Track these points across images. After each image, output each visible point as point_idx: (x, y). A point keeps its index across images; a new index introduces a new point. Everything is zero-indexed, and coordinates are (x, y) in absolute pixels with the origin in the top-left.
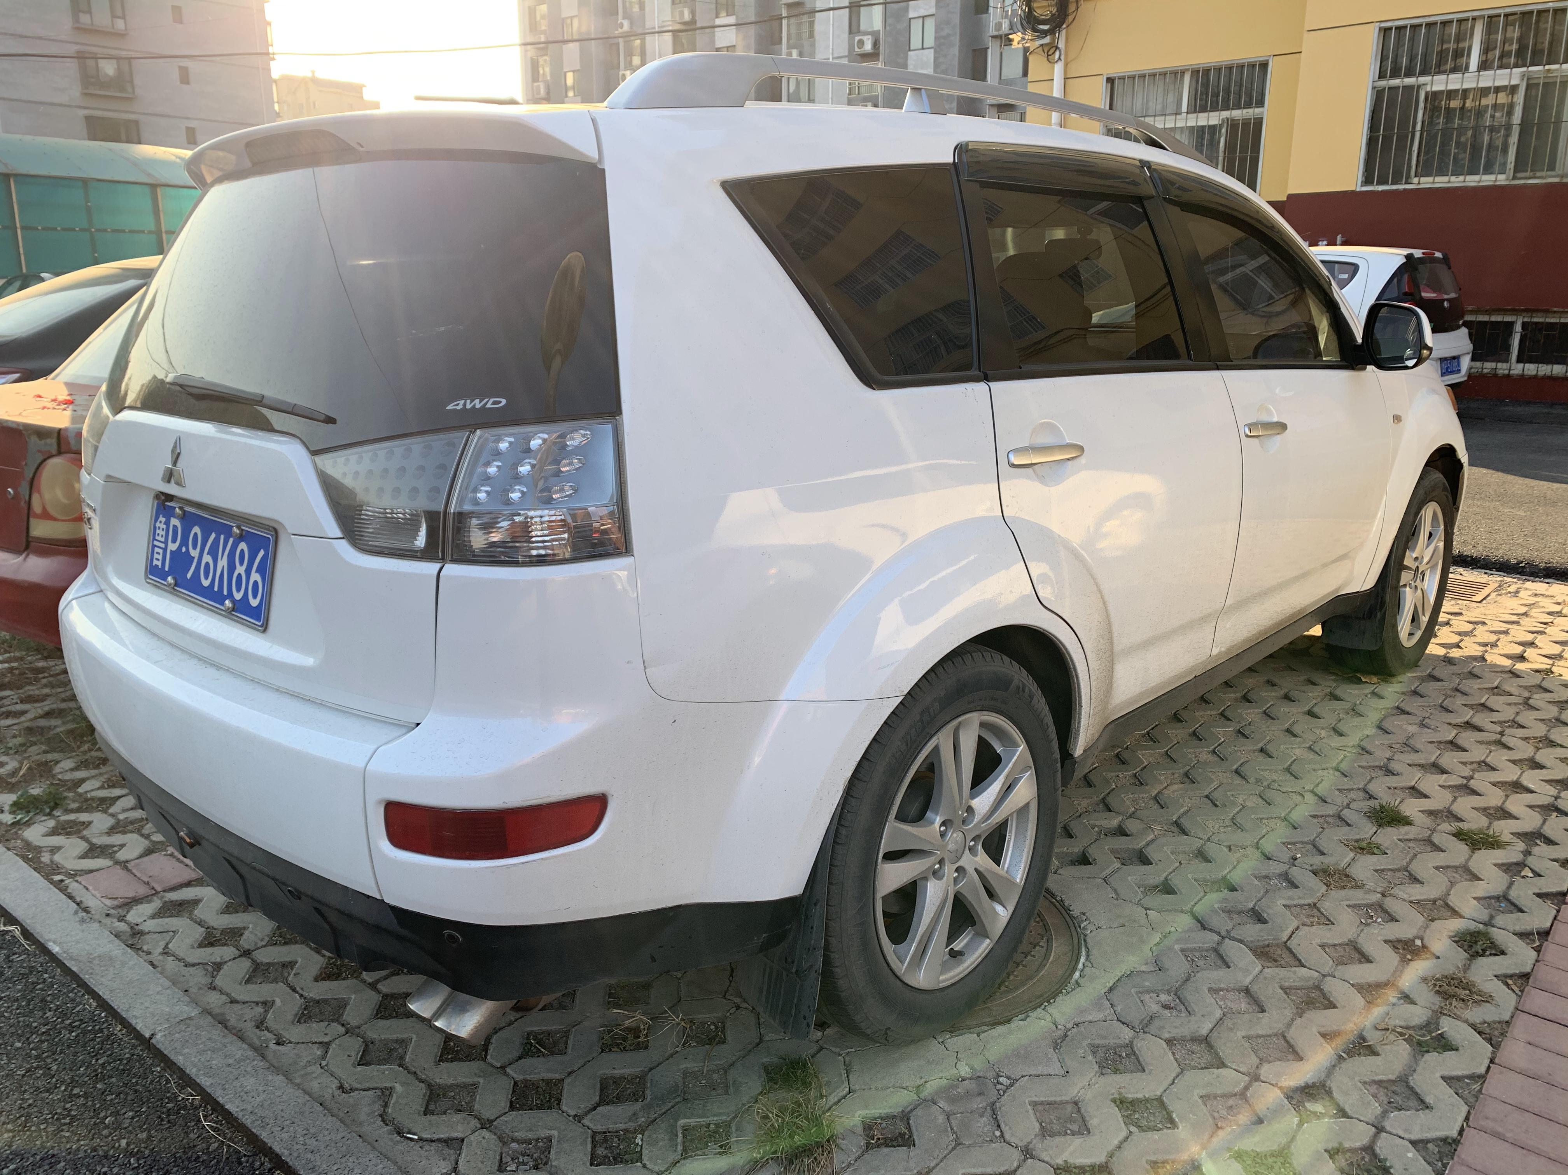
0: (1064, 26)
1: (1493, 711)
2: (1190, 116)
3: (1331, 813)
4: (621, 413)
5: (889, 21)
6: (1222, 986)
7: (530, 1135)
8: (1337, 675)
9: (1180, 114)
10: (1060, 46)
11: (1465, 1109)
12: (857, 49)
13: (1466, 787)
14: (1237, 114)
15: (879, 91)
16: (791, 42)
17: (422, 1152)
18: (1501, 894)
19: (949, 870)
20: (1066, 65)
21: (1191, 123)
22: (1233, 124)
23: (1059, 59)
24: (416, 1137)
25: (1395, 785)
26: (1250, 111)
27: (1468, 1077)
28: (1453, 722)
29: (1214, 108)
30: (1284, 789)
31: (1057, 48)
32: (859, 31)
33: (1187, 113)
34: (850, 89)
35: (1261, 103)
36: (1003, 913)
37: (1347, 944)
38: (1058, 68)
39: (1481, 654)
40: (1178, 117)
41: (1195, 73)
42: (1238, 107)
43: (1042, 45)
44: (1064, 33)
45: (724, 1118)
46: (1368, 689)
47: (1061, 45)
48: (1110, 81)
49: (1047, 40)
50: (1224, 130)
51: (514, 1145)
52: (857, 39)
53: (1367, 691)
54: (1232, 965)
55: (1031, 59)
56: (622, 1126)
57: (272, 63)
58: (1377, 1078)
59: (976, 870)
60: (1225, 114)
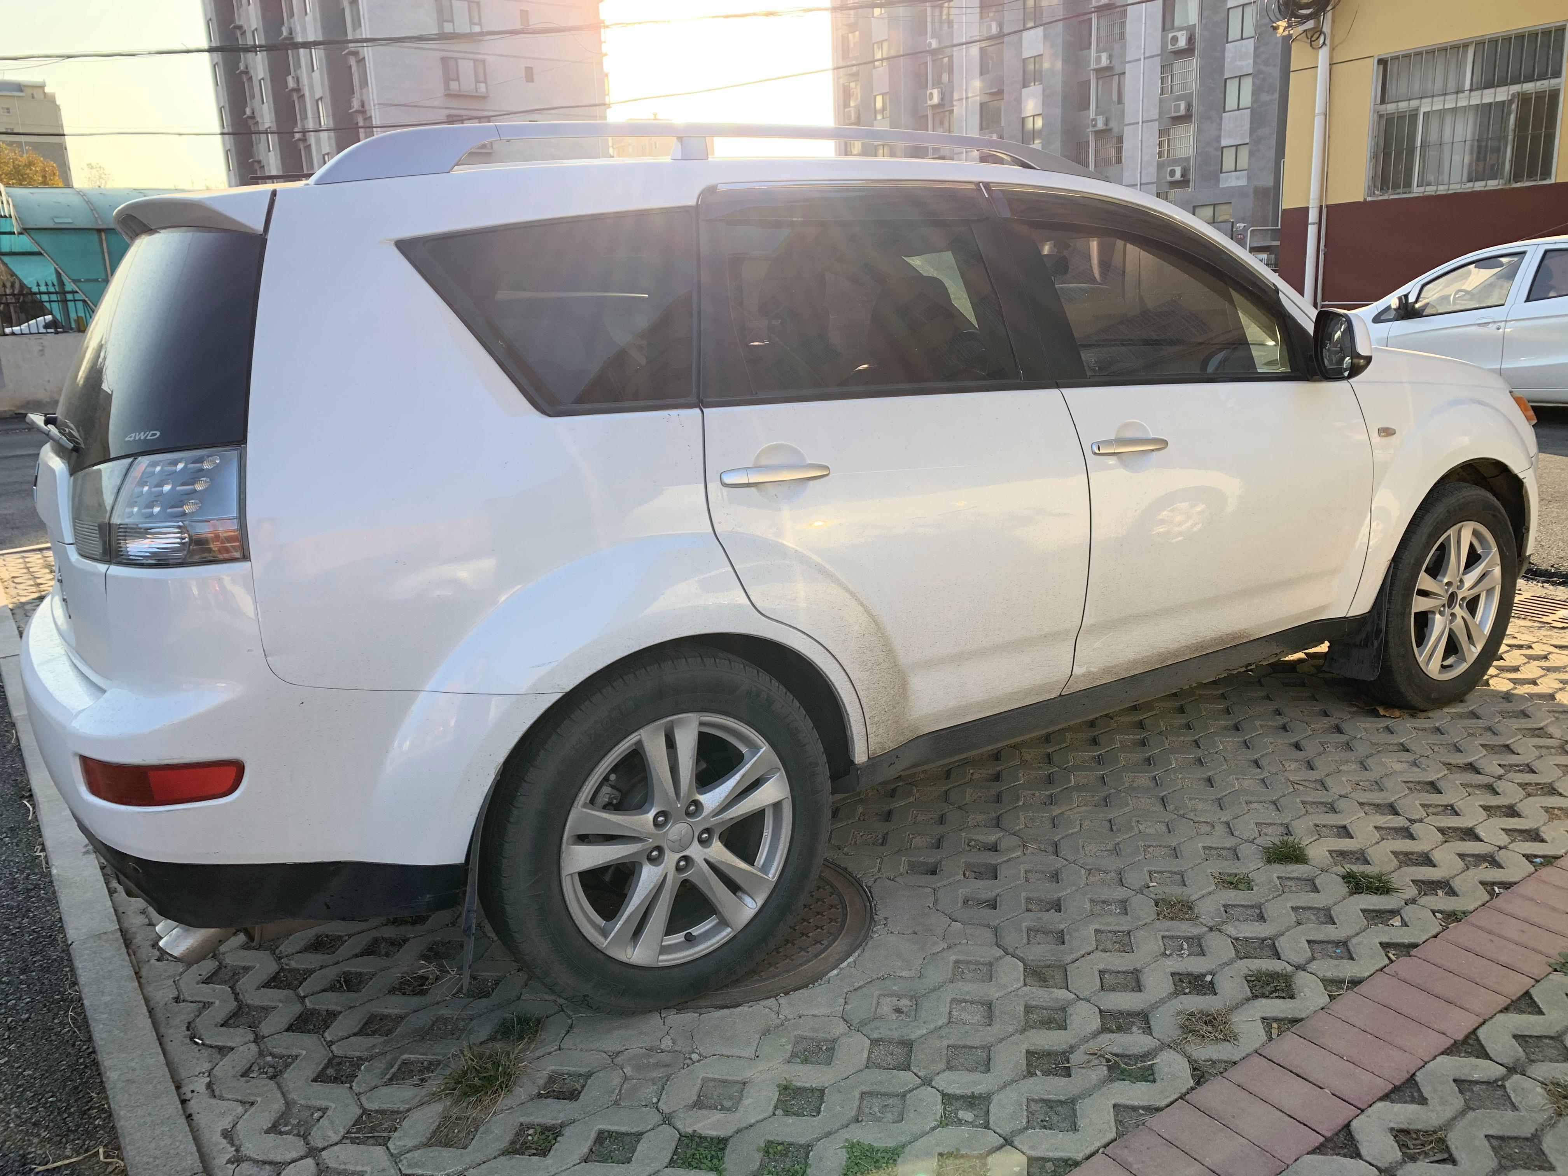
0: (1329, 8)
1: (1514, 753)
2: (1473, 93)
3: (1228, 846)
4: (246, 443)
5: (1205, 14)
6: (967, 998)
7: (285, 1052)
8: (1358, 707)
9: (1463, 91)
10: (1324, 29)
11: (1113, 1135)
12: (1170, 47)
13: (1407, 829)
14: (1529, 87)
15: (1194, 88)
16: (1101, 45)
17: (198, 1055)
18: (1343, 939)
19: (671, 859)
20: (1332, 49)
21: (1475, 101)
22: (1524, 99)
23: (1324, 43)
24: (200, 1042)
25: (1324, 823)
26: (1545, 82)
27: (1143, 1108)
28: (1454, 762)
29: (1503, 83)
30: (1197, 819)
31: (1321, 32)
32: (1173, 28)
33: (1471, 90)
34: (1162, 89)
35: (1557, 74)
36: (750, 906)
37: (1132, 973)
38: (1323, 55)
39: (1551, 691)
40: (1460, 95)
41: (1479, 44)
42: (1530, 79)
43: (1305, 31)
44: (1329, 15)
45: (439, 1058)
46: (1382, 723)
47: (1326, 29)
48: (1383, 62)
49: (1310, 24)
50: (1514, 106)
51: (269, 1059)
52: (1170, 35)
53: (1381, 725)
54: (994, 979)
55: (1294, 46)
56: (358, 1054)
57: (608, 111)
58: (1046, 1097)
59: (706, 861)
60: (1515, 88)
